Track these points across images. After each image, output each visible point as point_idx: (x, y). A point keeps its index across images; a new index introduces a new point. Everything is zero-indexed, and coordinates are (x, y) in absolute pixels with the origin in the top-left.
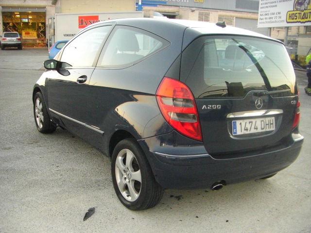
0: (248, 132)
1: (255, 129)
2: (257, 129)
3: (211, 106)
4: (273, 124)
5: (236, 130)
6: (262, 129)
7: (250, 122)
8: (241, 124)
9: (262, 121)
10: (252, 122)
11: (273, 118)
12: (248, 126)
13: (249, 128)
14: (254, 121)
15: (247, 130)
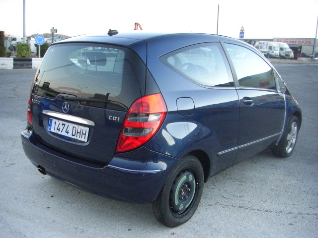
0: (59, 133)
1: (66, 132)
2: (68, 133)
4: (85, 134)
5: (51, 127)
6: (72, 135)
7: (63, 125)
8: (55, 123)
9: (73, 127)
10: (65, 125)
11: (88, 129)
12: (61, 127)
13: (61, 130)
14: (67, 124)
15: (59, 130)
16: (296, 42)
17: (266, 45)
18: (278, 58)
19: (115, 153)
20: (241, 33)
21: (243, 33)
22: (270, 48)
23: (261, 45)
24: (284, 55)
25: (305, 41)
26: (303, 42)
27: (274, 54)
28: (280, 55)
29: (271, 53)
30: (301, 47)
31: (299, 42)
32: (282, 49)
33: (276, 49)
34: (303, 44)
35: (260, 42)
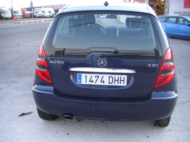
0: (93, 84)
1: (101, 82)
2: (104, 82)
3: (56, 61)
4: (124, 81)
5: (81, 81)
6: (109, 83)
7: (96, 77)
8: (86, 76)
9: (109, 77)
10: (98, 77)
11: (126, 76)
12: (94, 79)
13: (94, 81)
15: (92, 82)
16: (55, 7)
17: (40, 10)
18: (48, 17)
19: (153, 89)
20: (31, 4)
21: (32, 4)
22: (43, 12)
23: (37, 11)
24: (52, 15)
25: (60, 6)
26: (59, 7)
27: (46, 15)
28: (49, 15)
29: (44, 15)
30: (58, 10)
31: (56, 7)
32: (50, 12)
33: (46, 12)
34: (59, 8)
35: (37, 9)
